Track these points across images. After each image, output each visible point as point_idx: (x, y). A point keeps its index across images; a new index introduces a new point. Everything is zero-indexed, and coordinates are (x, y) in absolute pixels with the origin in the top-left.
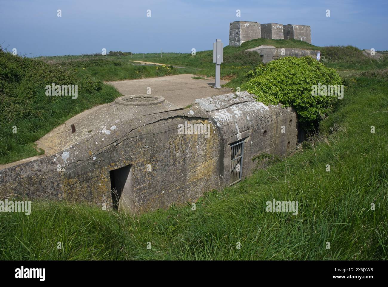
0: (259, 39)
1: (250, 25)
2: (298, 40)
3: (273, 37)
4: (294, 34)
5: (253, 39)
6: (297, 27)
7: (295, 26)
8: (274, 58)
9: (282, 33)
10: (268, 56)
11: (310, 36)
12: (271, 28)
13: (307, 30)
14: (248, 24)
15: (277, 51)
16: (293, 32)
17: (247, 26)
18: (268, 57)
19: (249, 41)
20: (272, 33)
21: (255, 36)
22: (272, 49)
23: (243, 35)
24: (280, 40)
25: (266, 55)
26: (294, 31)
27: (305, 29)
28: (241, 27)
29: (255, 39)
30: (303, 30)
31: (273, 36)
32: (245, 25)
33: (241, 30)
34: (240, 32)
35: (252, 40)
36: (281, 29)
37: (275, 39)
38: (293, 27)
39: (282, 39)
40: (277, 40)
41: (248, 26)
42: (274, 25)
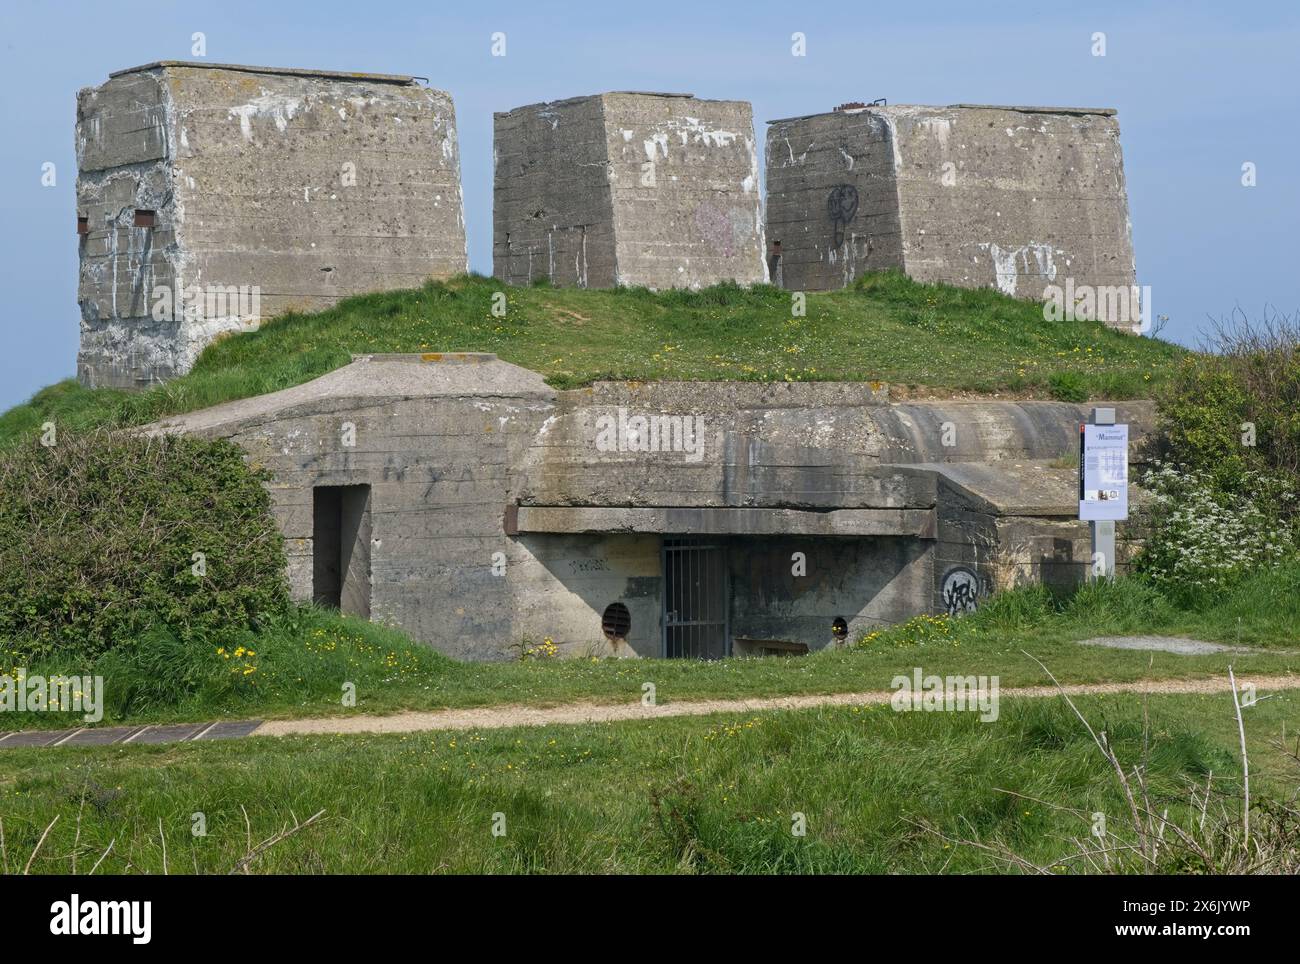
0: (435, 287)
1: (310, 121)
2: (951, 291)
3: (634, 264)
4: (902, 218)
5: (362, 288)
6: (943, 126)
7: (909, 125)
8: (526, 521)
9: (750, 205)
10: (430, 507)
11: (1114, 232)
12: (602, 156)
13: (1069, 163)
14: (281, 106)
15: (561, 433)
16: (888, 193)
17: (263, 126)
18: (437, 508)
19: (307, 319)
20: (606, 213)
21: (386, 251)
22: (486, 407)
23: (220, 237)
24: (724, 294)
25: (414, 488)
26: (900, 175)
27: (1041, 157)
28: (178, 142)
29: (389, 286)
30: (1017, 162)
31: (621, 250)
32: (245, 112)
33: (183, 179)
34: (178, 196)
35: (349, 306)
36: (734, 161)
37: (659, 284)
38: (885, 130)
39: (744, 282)
40: (687, 298)
41: (281, 124)
42: (643, 109)
